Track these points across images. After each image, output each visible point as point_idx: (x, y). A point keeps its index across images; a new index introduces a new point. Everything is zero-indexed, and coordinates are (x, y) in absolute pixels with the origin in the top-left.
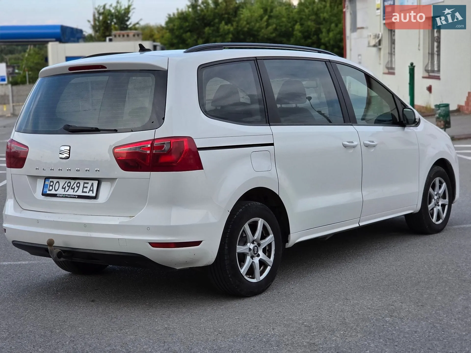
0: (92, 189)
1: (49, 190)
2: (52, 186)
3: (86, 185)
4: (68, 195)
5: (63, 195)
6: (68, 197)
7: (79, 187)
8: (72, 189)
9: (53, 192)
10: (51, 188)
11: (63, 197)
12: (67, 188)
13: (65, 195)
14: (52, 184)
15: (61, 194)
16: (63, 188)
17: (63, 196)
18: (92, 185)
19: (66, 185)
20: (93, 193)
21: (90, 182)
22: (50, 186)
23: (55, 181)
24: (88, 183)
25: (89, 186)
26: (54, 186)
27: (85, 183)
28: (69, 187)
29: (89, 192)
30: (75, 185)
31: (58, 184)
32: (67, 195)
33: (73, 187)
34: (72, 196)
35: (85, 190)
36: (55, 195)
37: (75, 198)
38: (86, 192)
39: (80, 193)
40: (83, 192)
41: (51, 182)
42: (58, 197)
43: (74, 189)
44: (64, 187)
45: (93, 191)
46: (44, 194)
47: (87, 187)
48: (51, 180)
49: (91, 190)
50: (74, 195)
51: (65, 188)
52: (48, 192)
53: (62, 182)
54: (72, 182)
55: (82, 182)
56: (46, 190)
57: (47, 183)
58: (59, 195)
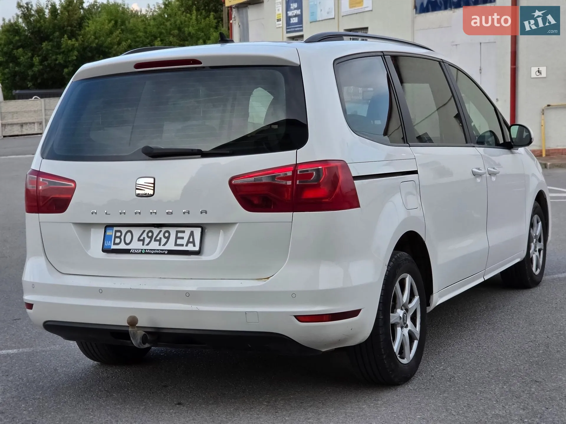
0: (191, 240)
1: (115, 244)
2: (120, 237)
3: (180, 235)
4: (150, 250)
5: (142, 250)
6: (151, 253)
7: (168, 238)
8: (155, 240)
9: (122, 246)
10: (117, 240)
11: (141, 253)
12: (147, 240)
13: (145, 250)
14: (118, 234)
15: (138, 249)
16: (139, 240)
18: (192, 234)
19: (144, 235)
20: (194, 246)
21: (188, 230)
22: (116, 237)
23: (124, 230)
24: (184, 232)
25: (186, 235)
26: (122, 237)
27: (178, 232)
28: (151, 238)
29: (187, 245)
30: (161, 236)
31: (129, 233)
32: (148, 250)
33: (158, 238)
34: (158, 251)
35: (179, 242)
36: (127, 251)
37: (164, 253)
38: (182, 245)
39: (170, 246)
40: (176, 245)
41: (116, 231)
42: (131, 253)
43: (160, 241)
44: (142, 238)
45: (193, 243)
46: (106, 250)
47: (183, 238)
48: (115, 229)
49: (191, 242)
50: (161, 250)
51: (143, 240)
52: (113, 247)
53: (137, 232)
54: (156, 231)
55: (173, 230)
56: (109, 244)
57: (109, 233)
58: (133, 251)
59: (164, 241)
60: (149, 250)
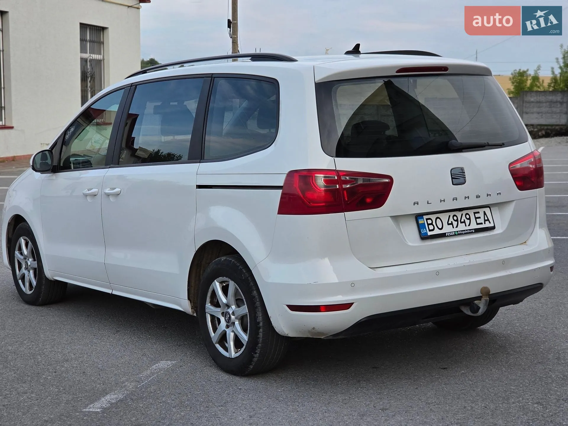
0: (486, 219)
1: (430, 230)
2: (432, 224)
3: (477, 215)
6: (462, 234)
7: (469, 219)
9: (437, 232)
10: (431, 227)
11: (455, 235)
12: (455, 223)
13: (457, 231)
14: (429, 222)
15: (451, 232)
16: (448, 224)
17: (455, 233)
18: (485, 213)
19: (451, 220)
20: (490, 223)
21: (481, 211)
22: (428, 225)
23: (433, 217)
24: (478, 213)
25: (481, 215)
26: (434, 223)
27: (475, 213)
28: (457, 220)
29: (485, 223)
30: (464, 218)
31: (438, 220)
33: (462, 221)
34: (467, 232)
35: (479, 221)
36: (443, 235)
37: (472, 232)
38: (482, 224)
39: (474, 226)
40: (478, 224)
41: (427, 219)
42: (448, 236)
43: (464, 222)
44: (450, 222)
46: (424, 237)
47: (480, 218)
48: (425, 217)
49: (487, 220)
50: (469, 230)
51: (452, 224)
52: (430, 233)
53: (444, 217)
54: (459, 214)
55: (471, 212)
56: (425, 232)
57: (421, 221)
58: (448, 234)
59: (467, 222)
60: (460, 232)
